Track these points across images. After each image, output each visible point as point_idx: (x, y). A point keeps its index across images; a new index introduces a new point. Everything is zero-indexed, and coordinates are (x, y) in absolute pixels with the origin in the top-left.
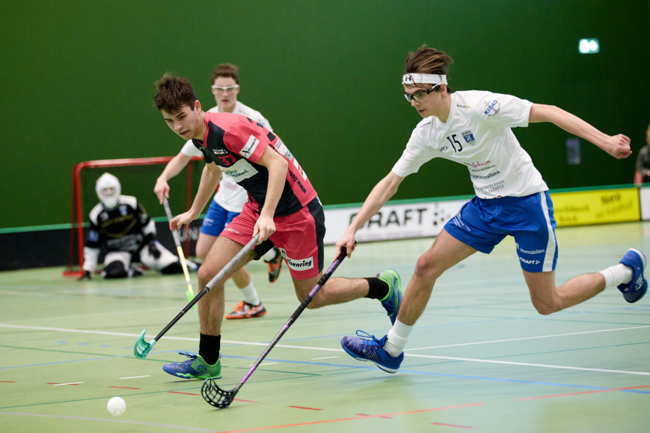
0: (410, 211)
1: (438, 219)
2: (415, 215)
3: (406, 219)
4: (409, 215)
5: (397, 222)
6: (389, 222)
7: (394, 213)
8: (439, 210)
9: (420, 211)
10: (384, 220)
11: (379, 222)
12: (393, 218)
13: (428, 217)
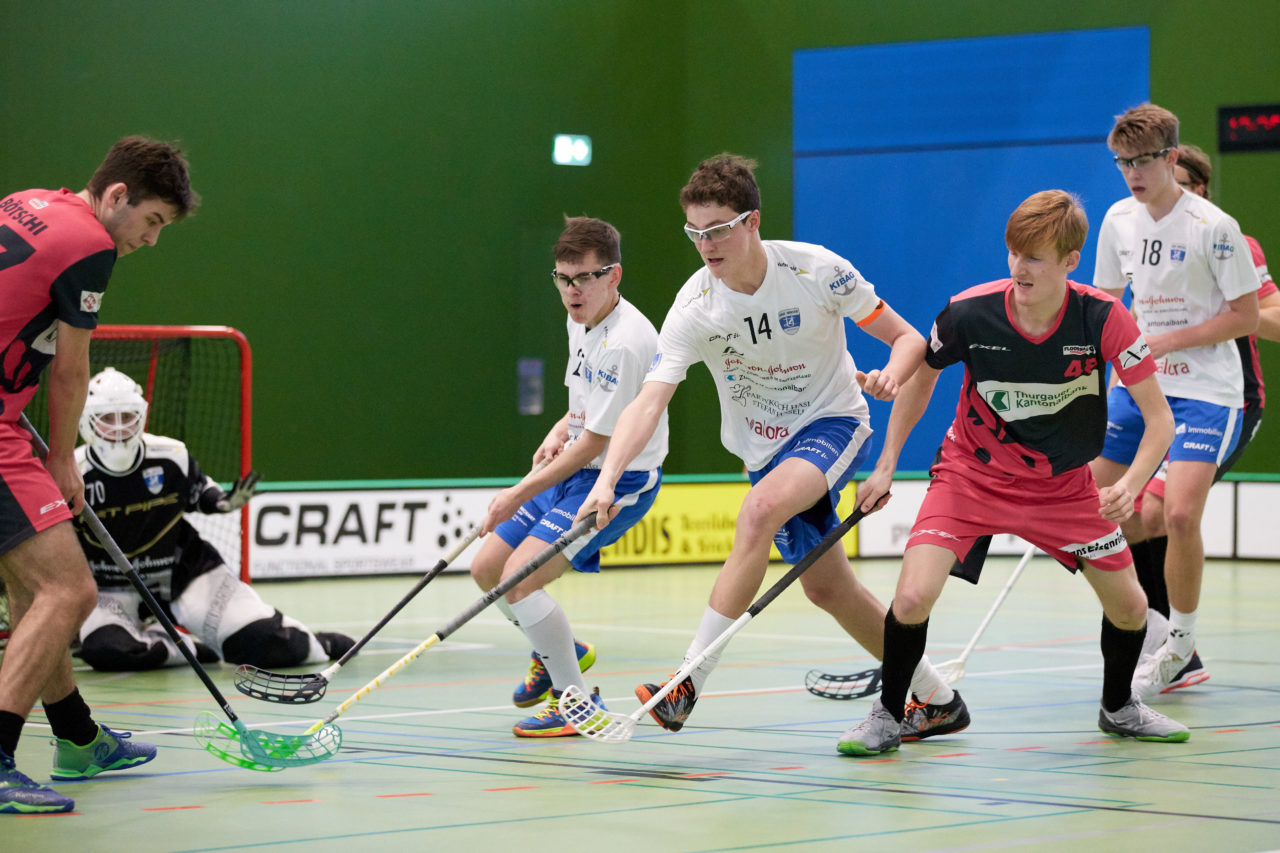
0: (391, 506)
1: (448, 530)
2: (399, 517)
3: (382, 525)
4: (388, 516)
5: (360, 533)
6: (343, 532)
7: (354, 509)
8: (451, 510)
9: (412, 507)
10: (332, 530)
11: (320, 531)
12: (352, 524)
13: (428, 524)
